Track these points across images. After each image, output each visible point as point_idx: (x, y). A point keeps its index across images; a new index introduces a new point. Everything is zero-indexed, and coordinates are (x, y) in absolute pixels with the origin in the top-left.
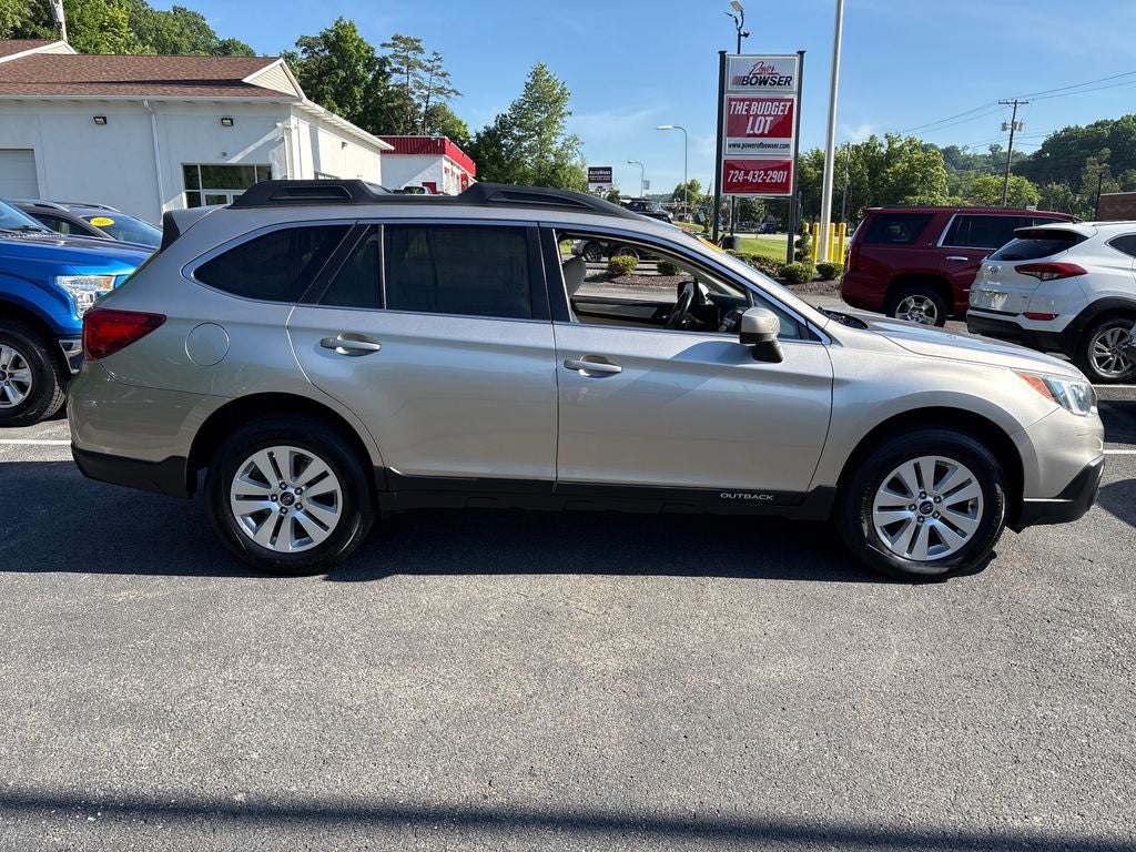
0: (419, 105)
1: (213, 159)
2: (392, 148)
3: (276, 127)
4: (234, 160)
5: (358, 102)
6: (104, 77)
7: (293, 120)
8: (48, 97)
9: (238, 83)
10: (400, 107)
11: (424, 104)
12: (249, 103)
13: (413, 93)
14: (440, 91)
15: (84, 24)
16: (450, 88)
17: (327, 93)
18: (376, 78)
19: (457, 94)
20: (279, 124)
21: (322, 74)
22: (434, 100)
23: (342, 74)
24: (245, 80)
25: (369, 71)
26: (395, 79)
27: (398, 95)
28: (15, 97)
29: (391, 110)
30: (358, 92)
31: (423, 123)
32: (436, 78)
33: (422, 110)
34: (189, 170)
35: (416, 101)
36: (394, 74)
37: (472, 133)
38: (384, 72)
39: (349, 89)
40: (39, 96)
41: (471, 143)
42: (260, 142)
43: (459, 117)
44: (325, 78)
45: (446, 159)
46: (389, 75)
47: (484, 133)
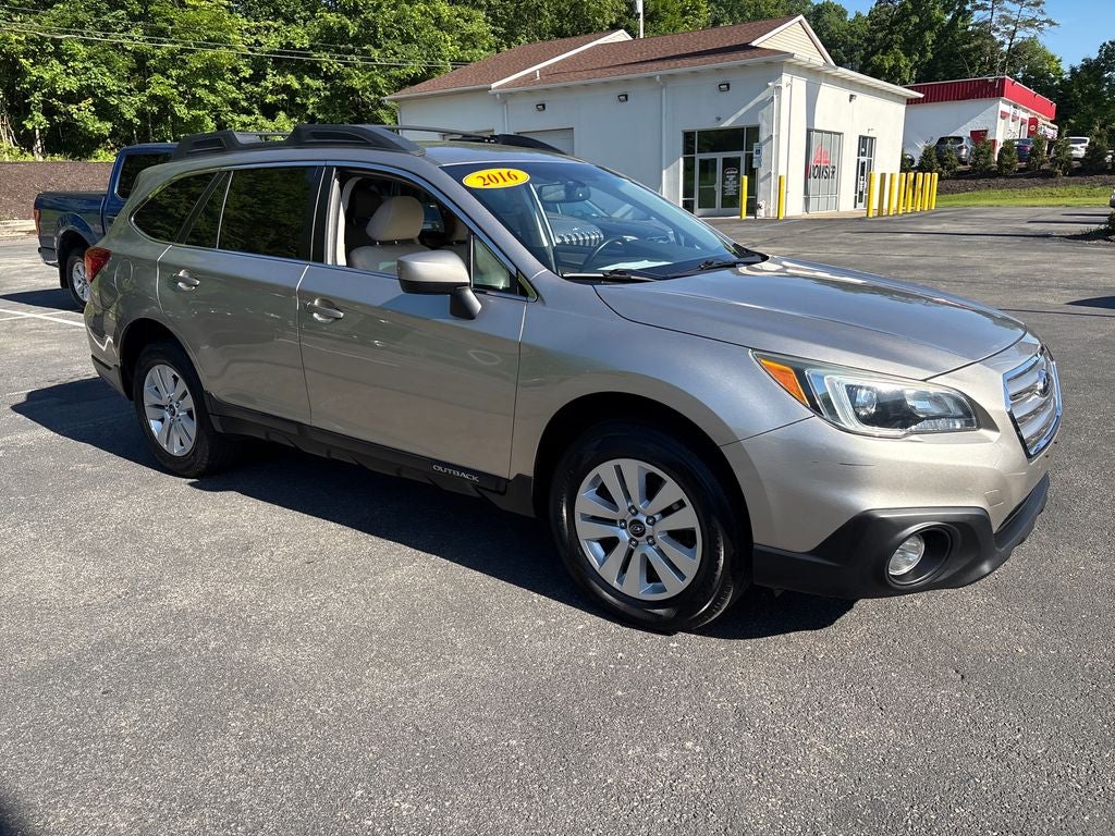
0: (1002, 43)
1: (708, 124)
2: (922, 96)
3: (768, 86)
4: (726, 124)
5: (929, 48)
6: (639, 57)
7: (786, 78)
8: (587, 82)
9: (746, 47)
10: (978, 48)
11: (1008, 41)
12: (744, 65)
13: (997, 30)
14: (1030, 23)
15: (668, 11)
16: (1043, 18)
17: (896, 42)
18: (954, 19)
19: (1052, 24)
20: (770, 84)
21: (894, 23)
22: (1020, 36)
23: (915, 19)
24: (754, 44)
25: (948, 13)
26: (978, 16)
27: (978, 35)
28: (564, 84)
29: (967, 53)
30: (929, 37)
31: (1003, 63)
32: (1027, 9)
33: (1006, 48)
34: (688, 136)
35: (999, 39)
36: (976, 12)
37: (1065, 67)
38: (965, 11)
39: (921, 35)
40: (580, 82)
41: (1062, 81)
42: (751, 104)
43: (1051, 50)
44: (897, 28)
45: (1005, 102)
46: (970, 12)
47: (1082, 67)
